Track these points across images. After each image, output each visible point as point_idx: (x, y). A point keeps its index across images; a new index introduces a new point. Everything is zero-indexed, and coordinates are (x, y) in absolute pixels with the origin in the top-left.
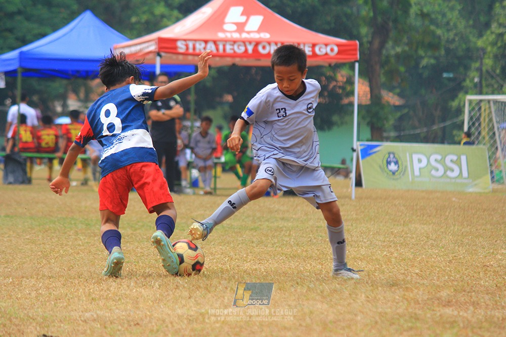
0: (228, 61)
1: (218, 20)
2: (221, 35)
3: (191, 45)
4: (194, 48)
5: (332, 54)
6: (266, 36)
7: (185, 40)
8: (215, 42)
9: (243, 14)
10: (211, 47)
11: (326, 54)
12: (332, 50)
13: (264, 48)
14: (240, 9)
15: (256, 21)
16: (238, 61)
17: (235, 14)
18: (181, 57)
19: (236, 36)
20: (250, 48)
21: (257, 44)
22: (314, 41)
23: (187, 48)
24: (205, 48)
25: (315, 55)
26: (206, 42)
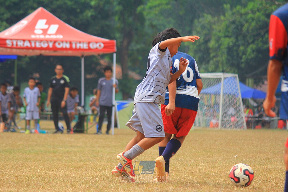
0: (37, 52)
1: (31, 27)
2: (33, 37)
3: (15, 43)
4: (17, 45)
5: (100, 48)
6: (60, 37)
7: (11, 40)
8: (30, 41)
9: (46, 24)
10: (27, 44)
11: (97, 48)
12: (100, 46)
13: (59, 44)
14: (44, 21)
15: (54, 28)
16: (43, 52)
17: (41, 24)
18: (9, 50)
19: (42, 37)
20: (51, 45)
21: (55, 42)
22: (89, 40)
23: (13, 45)
24: (23, 44)
25: (89, 49)
26: (24, 41)
